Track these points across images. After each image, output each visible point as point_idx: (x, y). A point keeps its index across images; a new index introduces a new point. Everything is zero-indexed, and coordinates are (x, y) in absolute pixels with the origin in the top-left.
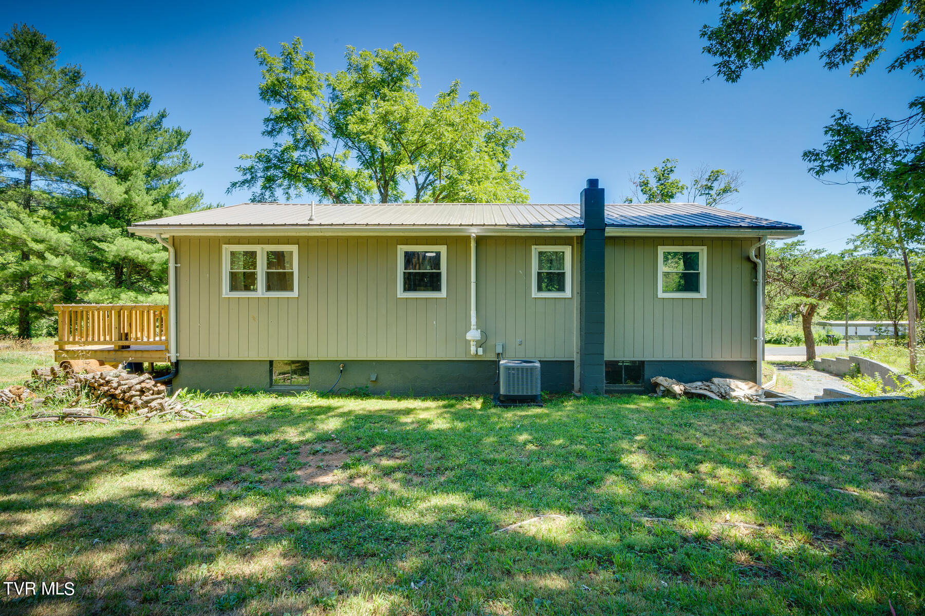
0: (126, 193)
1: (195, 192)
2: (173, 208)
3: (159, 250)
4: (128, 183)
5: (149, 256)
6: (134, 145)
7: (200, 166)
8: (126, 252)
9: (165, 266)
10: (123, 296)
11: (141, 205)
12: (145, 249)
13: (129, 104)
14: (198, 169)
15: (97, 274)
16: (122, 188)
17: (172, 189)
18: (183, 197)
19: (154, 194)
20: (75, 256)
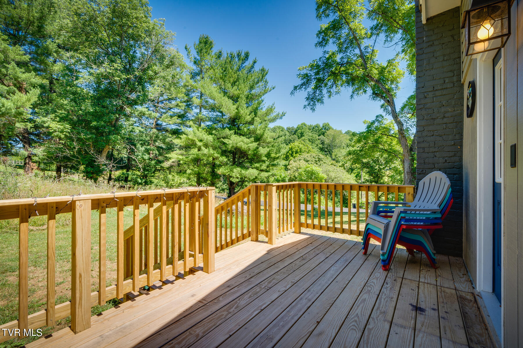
0: (237, 109)
1: (271, 104)
2: (260, 116)
3: (252, 142)
4: (238, 103)
5: (247, 146)
6: (241, 81)
7: (273, 88)
8: (236, 144)
9: (255, 152)
10: (235, 170)
11: (244, 116)
12: (245, 141)
13: (239, 59)
14: (272, 91)
15: (223, 157)
16: (235, 107)
17: (259, 104)
18: (264, 110)
19: (250, 108)
20: (215, 148)
